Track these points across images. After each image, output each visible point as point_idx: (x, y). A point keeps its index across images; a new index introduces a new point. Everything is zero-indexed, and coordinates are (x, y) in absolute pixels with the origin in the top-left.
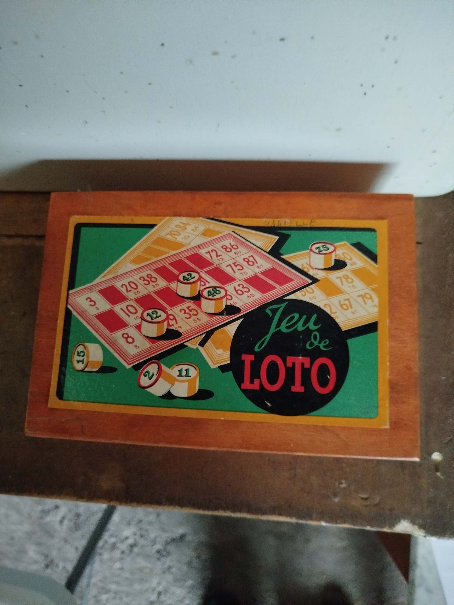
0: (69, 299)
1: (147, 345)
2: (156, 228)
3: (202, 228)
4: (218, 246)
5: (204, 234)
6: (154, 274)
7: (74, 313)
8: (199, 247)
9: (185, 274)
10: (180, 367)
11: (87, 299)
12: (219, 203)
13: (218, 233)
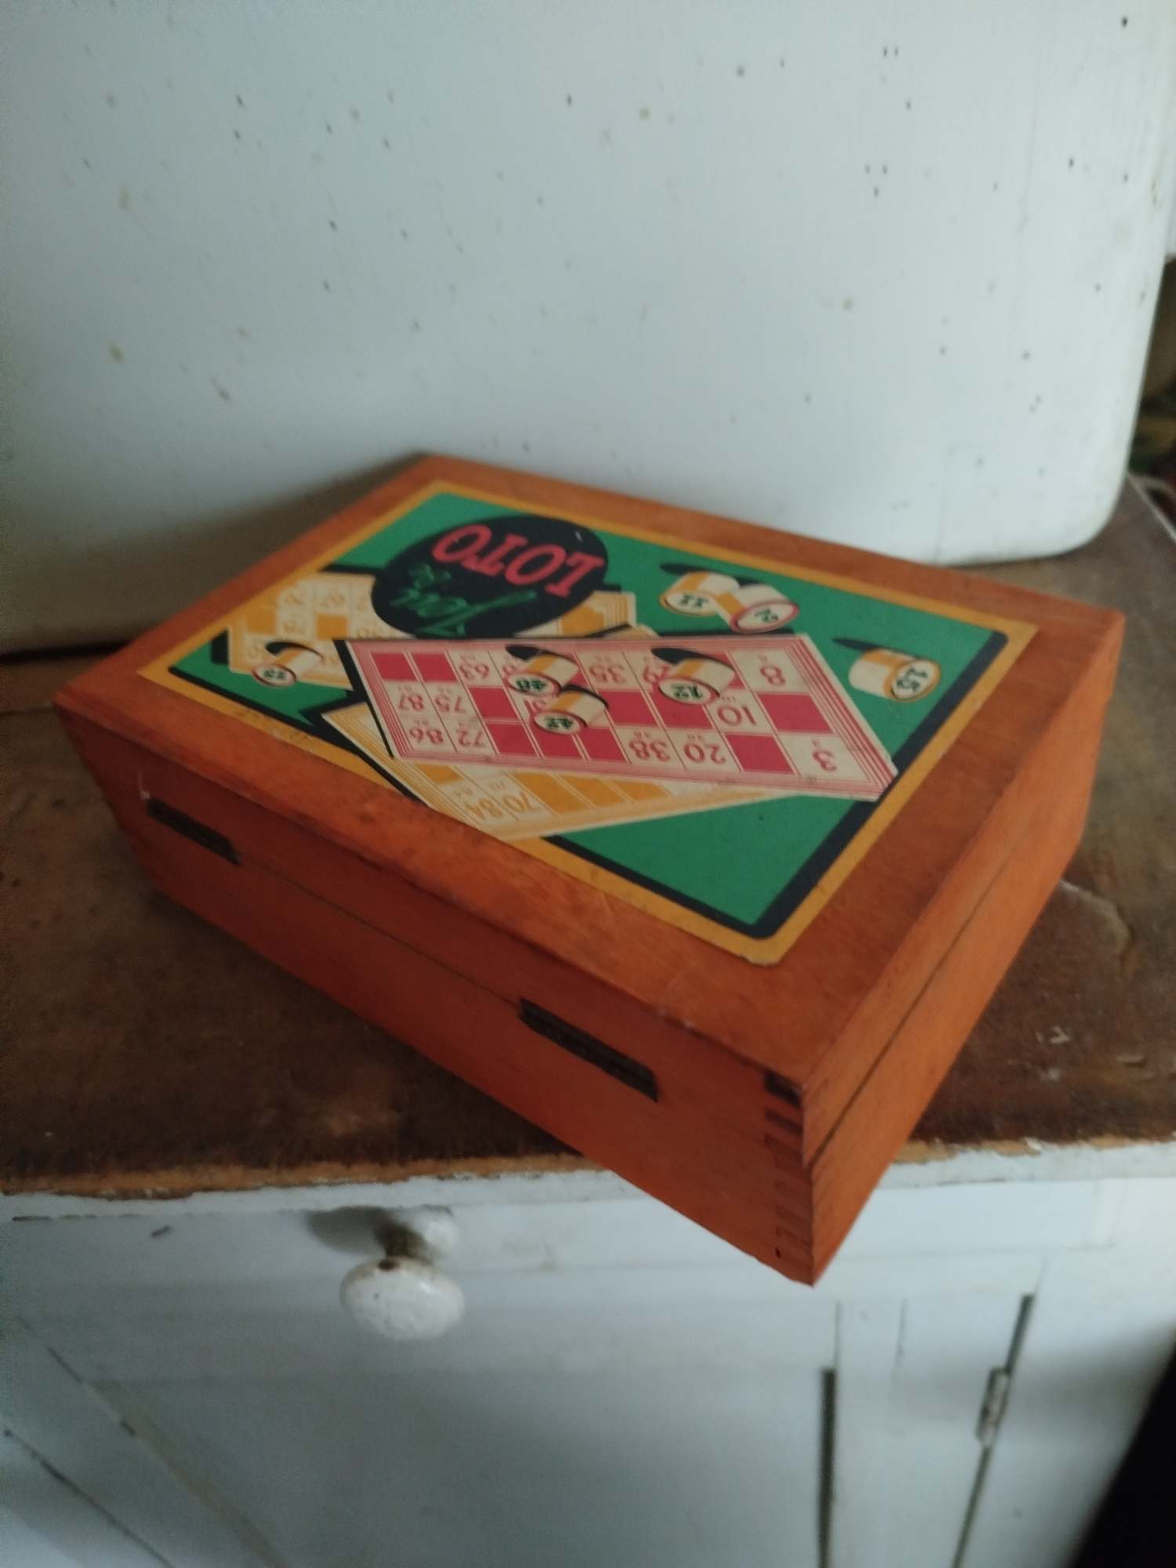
0: (886, 785)
1: (737, 656)
2: (550, 832)
3: (447, 789)
4: (447, 747)
5: (454, 776)
6: (630, 754)
7: (886, 756)
8: (487, 760)
9: (561, 729)
10: (696, 610)
11: (834, 768)
12: (365, 819)
13: (424, 769)
